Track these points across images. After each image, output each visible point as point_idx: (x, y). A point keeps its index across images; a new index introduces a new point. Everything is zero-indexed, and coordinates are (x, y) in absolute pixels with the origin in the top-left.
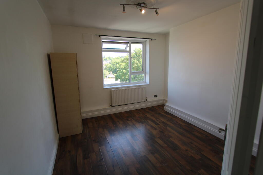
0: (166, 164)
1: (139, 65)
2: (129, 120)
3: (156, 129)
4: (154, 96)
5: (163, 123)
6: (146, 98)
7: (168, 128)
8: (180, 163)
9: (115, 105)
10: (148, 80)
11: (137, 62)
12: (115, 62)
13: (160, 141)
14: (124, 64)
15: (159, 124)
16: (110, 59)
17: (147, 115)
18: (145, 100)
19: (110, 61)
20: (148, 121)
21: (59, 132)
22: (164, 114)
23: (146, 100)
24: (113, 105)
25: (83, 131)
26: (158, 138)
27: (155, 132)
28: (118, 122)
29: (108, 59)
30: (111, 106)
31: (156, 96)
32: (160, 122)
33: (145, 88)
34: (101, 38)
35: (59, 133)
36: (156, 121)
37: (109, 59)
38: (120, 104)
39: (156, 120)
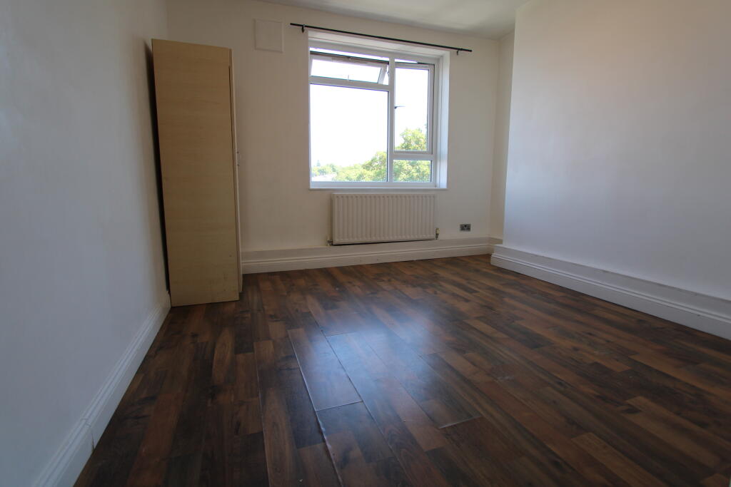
0: (507, 378)
1: (415, 174)
2: (383, 281)
3: (467, 301)
4: (459, 228)
5: (491, 289)
6: (437, 229)
7: (507, 300)
8: (556, 377)
9: (342, 241)
10: (443, 181)
11: (410, 167)
12: (347, 178)
13: (482, 326)
14: (372, 173)
15: (476, 292)
16: (334, 170)
17: (439, 273)
18: (434, 236)
19: (335, 175)
20: (443, 284)
21: (171, 288)
22: (492, 272)
23: (437, 235)
24: (336, 241)
25: (241, 295)
26: (477, 318)
27: (463, 307)
28: (350, 283)
29: (329, 170)
30: (331, 243)
31: (466, 227)
32: (479, 288)
33: (434, 197)
34: (307, 37)
35: (169, 293)
36: (469, 286)
37: (331, 170)
38: (356, 240)
39: (469, 283)
